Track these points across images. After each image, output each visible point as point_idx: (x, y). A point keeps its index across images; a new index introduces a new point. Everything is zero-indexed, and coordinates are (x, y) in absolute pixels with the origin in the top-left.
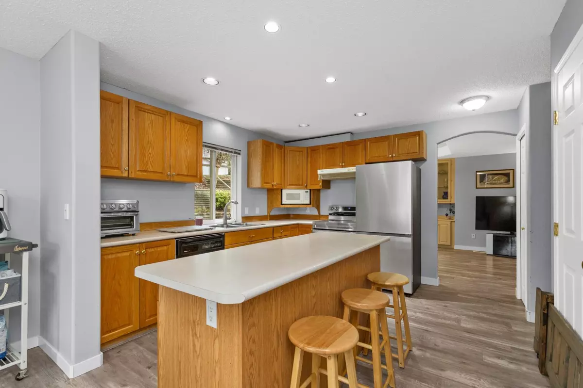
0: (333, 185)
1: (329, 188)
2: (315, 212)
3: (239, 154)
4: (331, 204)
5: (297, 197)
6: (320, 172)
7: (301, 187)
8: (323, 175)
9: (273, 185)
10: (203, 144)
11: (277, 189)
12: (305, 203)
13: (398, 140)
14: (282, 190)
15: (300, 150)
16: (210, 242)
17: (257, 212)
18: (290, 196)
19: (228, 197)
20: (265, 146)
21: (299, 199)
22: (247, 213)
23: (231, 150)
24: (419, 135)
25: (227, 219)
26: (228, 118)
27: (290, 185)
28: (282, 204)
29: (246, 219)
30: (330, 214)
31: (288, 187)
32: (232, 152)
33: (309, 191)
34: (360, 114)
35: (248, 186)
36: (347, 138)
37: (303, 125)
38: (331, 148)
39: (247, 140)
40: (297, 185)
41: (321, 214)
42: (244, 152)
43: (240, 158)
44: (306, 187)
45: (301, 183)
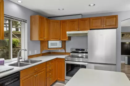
0: (72, 39)
1: (70, 40)
2: (64, 51)
3: (26, 22)
4: (71, 47)
5: (56, 44)
6: (67, 33)
7: (57, 39)
8: (69, 34)
9: (44, 39)
10: (4, 15)
11: (46, 41)
12: (60, 47)
13: (106, 19)
14: (48, 41)
15: (57, 21)
16: (10, 79)
17: (36, 52)
18: (52, 44)
19: (16, 41)
20: (40, 19)
21: (57, 45)
22: (30, 54)
23: (21, 20)
24: (116, 17)
25: (19, 59)
26: (20, 2)
27: (52, 38)
28: (48, 48)
29: (30, 57)
30: (71, 52)
31: (51, 39)
32: (22, 21)
33: (61, 41)
34: (92, 5)
35: (31, 39)
36: (80, 17)
37: (61, 9)
38: (73, 21)
39: (30, 15)
40: (55, 39)
41: (66, 52)
42: (28, 21)
43: (26, 25)
44: (60, 40)
45: (57, 38)
